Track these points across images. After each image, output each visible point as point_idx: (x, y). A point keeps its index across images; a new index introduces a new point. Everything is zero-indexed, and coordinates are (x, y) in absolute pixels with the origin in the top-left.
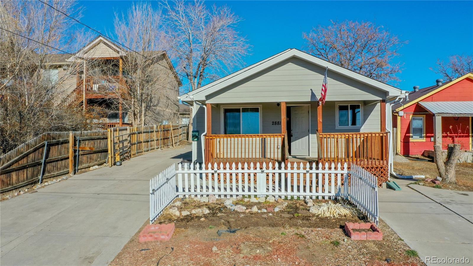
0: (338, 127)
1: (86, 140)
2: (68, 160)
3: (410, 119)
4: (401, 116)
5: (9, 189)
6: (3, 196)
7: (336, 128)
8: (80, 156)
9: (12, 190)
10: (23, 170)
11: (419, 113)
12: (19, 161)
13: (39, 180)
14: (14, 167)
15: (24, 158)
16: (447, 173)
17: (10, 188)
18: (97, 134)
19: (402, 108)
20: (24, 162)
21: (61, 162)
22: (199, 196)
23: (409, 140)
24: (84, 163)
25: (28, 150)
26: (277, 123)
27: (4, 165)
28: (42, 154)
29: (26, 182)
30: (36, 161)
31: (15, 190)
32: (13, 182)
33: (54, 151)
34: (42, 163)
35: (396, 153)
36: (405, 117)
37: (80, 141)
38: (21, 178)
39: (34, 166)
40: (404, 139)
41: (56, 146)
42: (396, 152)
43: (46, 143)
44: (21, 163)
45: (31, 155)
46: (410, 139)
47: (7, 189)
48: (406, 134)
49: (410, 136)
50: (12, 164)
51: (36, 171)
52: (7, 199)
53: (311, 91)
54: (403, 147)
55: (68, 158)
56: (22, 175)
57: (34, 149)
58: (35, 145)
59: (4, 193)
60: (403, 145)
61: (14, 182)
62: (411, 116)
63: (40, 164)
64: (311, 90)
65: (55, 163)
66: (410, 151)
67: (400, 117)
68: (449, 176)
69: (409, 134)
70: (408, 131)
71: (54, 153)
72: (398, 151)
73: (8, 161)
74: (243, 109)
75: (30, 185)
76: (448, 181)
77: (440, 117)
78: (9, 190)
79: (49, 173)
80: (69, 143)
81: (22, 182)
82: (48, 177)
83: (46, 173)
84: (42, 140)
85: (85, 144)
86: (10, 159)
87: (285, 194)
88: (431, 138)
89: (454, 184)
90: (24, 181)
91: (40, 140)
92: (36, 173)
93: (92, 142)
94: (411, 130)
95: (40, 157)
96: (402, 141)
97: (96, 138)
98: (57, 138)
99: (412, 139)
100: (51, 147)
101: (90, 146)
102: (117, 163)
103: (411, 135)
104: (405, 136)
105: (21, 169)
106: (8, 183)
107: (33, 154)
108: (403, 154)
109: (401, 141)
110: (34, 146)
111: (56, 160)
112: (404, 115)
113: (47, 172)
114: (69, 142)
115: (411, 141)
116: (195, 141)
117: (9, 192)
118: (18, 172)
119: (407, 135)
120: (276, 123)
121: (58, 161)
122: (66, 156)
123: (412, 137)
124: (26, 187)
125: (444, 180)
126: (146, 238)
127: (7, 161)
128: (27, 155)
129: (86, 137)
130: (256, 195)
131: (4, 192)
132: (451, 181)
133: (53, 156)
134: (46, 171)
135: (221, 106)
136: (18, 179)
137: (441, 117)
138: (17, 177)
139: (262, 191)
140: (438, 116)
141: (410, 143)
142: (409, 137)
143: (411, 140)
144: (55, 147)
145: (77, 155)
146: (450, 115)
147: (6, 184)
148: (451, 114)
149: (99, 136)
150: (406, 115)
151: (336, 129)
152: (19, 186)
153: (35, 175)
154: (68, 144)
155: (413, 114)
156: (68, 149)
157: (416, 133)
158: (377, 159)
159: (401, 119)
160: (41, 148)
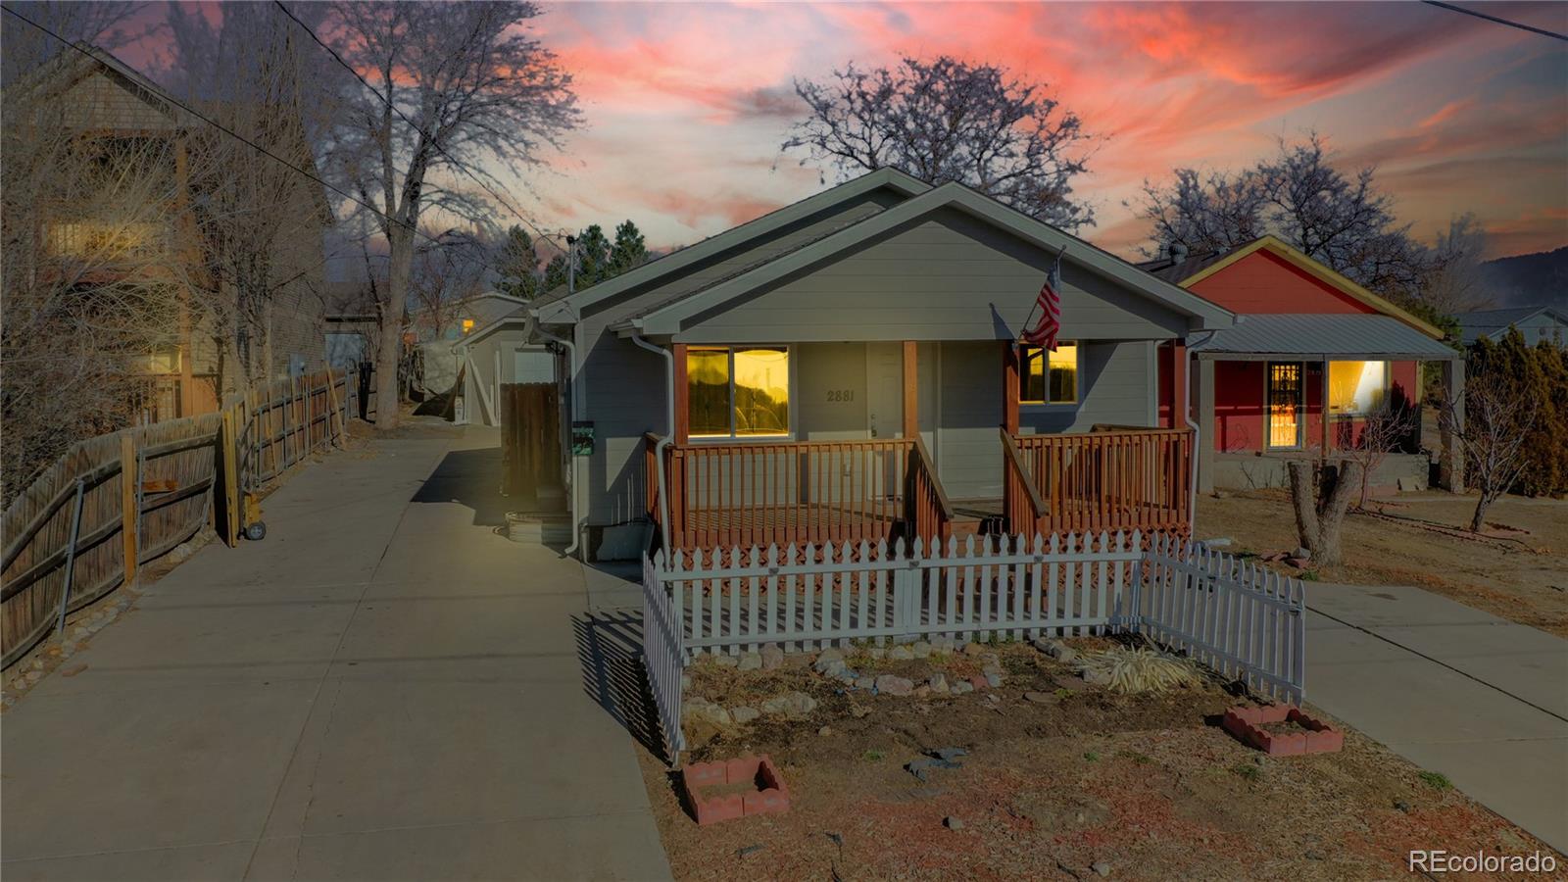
1: (158, 456)
2: (120, 533)
8: (144, 517)
10: (23, 593)
13: (59, 619)
15: (26, 548)
16: (1325, 536)
18: (183, 432)
20: (25, 561)
21: (106, 546)
25: (35, 515)
26: (843, 395)
28: (64, 527)
29: (32, 634)
30: (52, 554)
33: (91, 508)
34: (67, 557)
39: (47, 574)
41: (94, 491)
43: (81, 482)
44: (19, 569)
45: (41, 535)
51: (50, 588)
53: (990, 309)
55: (120, 528)
56: (23, 610)
57: (47, 512)
58: (51, 498)
63: (64, 559)
64: (991, 305)
68: (1329, 545)
71: (90, 516)
75: (41, 645)
76: (1326, 560)
77: (1212, 363)
79: (79, 593)
80: (120, 472)
81: (24, 638)
82: (80, 605)
83: (75, 592)
85: (155, 471)
87: (975, 627)
89: (1338, 565)
90: (27, 631)
92: (50, 595)
93: (171, 461)
95: (60, 538)
97: (180, 447)
101: (166, 476)
102: (252, 531)
105: (21, 590)
107: (46, 530)
110: (48, 501)
113: (77, 589)
114: (121, 468)
116: (583, 455)
118: (14, 603)
120: (838, 395)
121: (98, 543)
122: (115, 521)
125: (1315, 556)
126: (720, 810)
128: (32, 536)
129: (157, 446)
130: (892, 637)
132: (1332, 559)
133: (88, 526)
134: (75, 585)
136: (15, 626)
138: (11, 620)
139: (907, 622)
140: (1207, 358)
144: (93, 494)
149: (189, 436)
153: (49, 603)
154: (119, 477)
156: (120, 493)
158: (1164, 507)
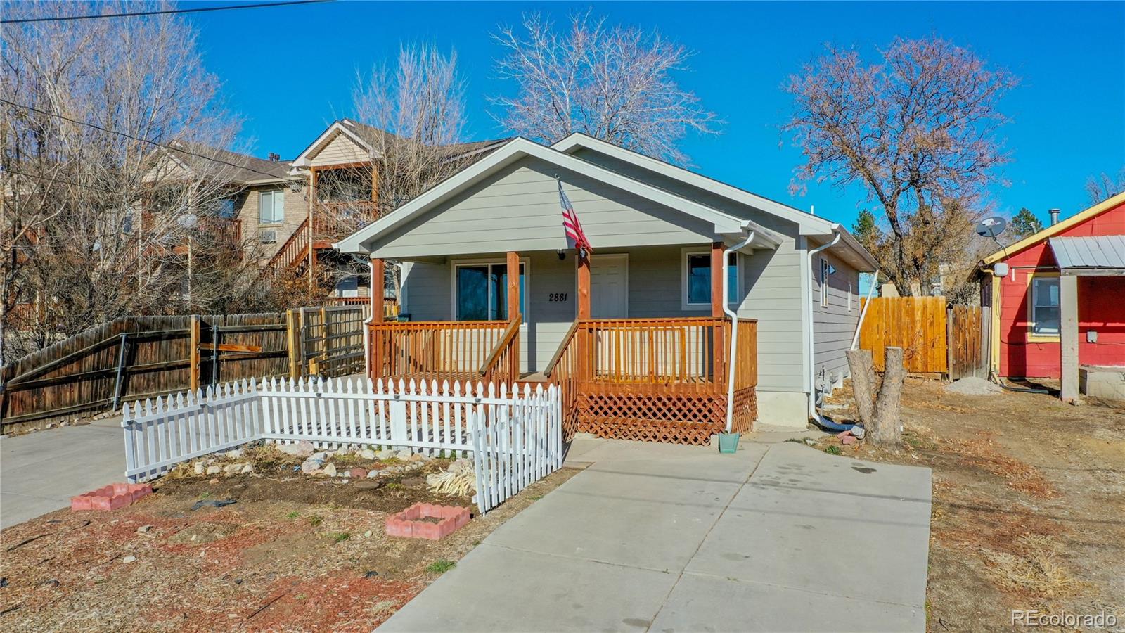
0: (686, 304)
1: (238, 332)
2: (188, 369)
3: (1029, 282)
4: (1002, 277)
5: (34, 416)
6: (23, 427)
7: (684, 308)
8: (224, 364)
9: (44, 418)
10: (69, 385)
11: (1052, 267)
12: (60, 367)
13: (113, 403)
14: (48, 377)
15: (73, 363)
17: (37, 415)
18: (266, 321)
19: (1001, 254)
20: (72, 369)
21: (170, 374)
22: (288, 442)
23: (1024, 338)
24: (233, 376)
25: (82, 347)
26: (559, 297)
27: (24, 375)
28: (116, 356)
29: (78, 405)
30: (102, 369)
31: (50, 419)
32: (45, 404)
33: (149, 352)
34: (117, 373)
35: (988, 371)
36: (1014, 279)
37: (220, 334)
38: (65, 396)
39: (97, 379)
40: (1009, 336)
41: (154, 343)
42: (989, 368)
43: (123, 335)
44: (66, 372)
45: (90, 358)
46: (1029, 334)
47: (31, 416)
48: (1016, 320)
49: (1026, 327)
50: (45, 372)
51: (104, 386)
52: (29, 433)
54: (1007, 356)
55: (188, 365)
56: (68, 393)
57: (94, 347)
58: (98, 340)
59: (25, 423)
60: (1007, 352)
61: (48, 403)
62: (1030, 276)
63: (114, 373)
65: (152, 373)
66: (1027, 367)
67: (999, 279)
68: (880, 426)
69: (1026, 321)
70: (1022, 315)
71: (149, 355)
72: (995, 365)
73: (34, 367)
74: (494, 267)
75: (89, 413)
76: (878, 439)
77: (1074, 279)
78: (36, 417)
79: (136, 393)
80: (190, 337)
81: (67, 405)
82: (135, 399)
83: (130, 392)
84: (114, 331)
85: (236, 340)
86: (40, 364)
87: (440, 445)
88: (1086, 332)
90: (72, 403)
91: (110, 331)
92: (103, 390)
93: (254, 335)
94: (1031, 311)
95: (111, 362)
96: (1006, 341)
97: (263, 329)
98: (155, 327)
99: (1034, 334)
100: (141, 345)
101: (248, 343)
103: (1031, 324)
104: (1014, 328)
105: (66, 383)
106: (33, 406)
107: (94, 356)
108: (1009, 374)
109: (1001, 341)
110: (95, 342)
111: (154, 369)
112: (1010, 272)
113: (132, 391)
114: (190, 334)
115: (1029, 340)
117: (37, 422)
118: (58, 389)
119: (1019, 324)
120: (556, 297)
121: (159, 370)
122: (182, 361)
123: (1033, 330)
124: (77, 414)
125: (867, 435)
126: (81, 504)
127: (31, 366)
128: (80, 357)
129: (237, 326)
130: (391, 446)
131: (24, 421)
133: (148, 362)
134: (130, 388)
135: (453, 262)
136: (59, 399)
137: (1076, 277)
138: (54, 396)
139: (399, 438)
140: (1070, 274)
141: (1027, 346)
142: (1025, 329)
143: (1031, 338)
144: (152, 345)
145: (213, 361)
146: (1105, 271)
147: (30, 408)
148: (1107, 270)
149: (273, 323)
150: (1015, 273)
151: (682, 309)
152: (59, 413)
153: (102, 394)
154: (188, 339)
155: (1037, 271)
156: (188, 347)
157: (1044, 321)
159: (1002, 284)
160: (114, 347)
